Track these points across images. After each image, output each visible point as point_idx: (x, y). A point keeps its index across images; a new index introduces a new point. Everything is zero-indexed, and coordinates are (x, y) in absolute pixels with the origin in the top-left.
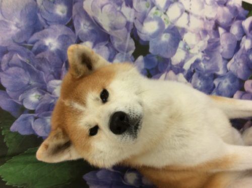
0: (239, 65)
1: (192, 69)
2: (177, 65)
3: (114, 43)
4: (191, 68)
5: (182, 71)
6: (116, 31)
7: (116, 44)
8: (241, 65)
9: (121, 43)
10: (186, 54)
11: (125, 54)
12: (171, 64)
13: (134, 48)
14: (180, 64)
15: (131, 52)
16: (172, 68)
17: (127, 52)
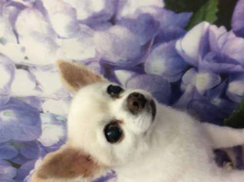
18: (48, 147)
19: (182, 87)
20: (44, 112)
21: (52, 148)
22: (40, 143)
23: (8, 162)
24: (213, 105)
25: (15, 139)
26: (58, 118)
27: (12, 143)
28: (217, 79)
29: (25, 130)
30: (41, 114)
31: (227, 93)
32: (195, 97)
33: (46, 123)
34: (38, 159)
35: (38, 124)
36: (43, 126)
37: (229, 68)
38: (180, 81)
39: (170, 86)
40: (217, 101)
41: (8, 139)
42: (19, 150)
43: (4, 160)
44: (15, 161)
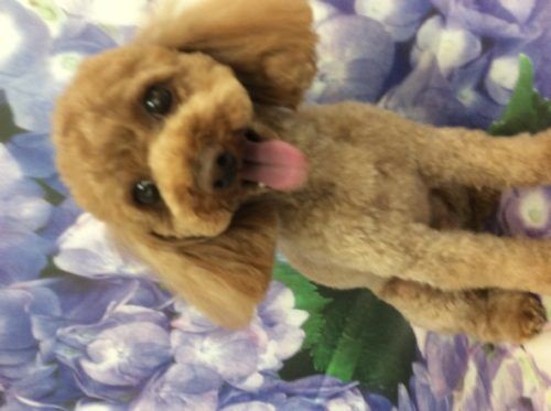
19: (415, 53)
24: (460, 104)
28: (475, 46)
31: (487, 82)
32: (433, 83)
37: (498, 28)
38: (412, 41)
39: (392, 50)
40: (468, 96)
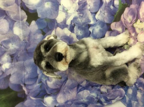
0: (104, 14)
1: (73, 24)
2: (61, 23)
3: (10, 16)
4: (71, 23)
5: (66, 26)
6: (9, 7)
7: (12, 16)
8: (106, 14)
9: (15, 15)
10: (66, 14)
11: (21, 22)
12: (57, 23)
13: (26, 16)
14: (63, 21)
15: (25, 19)
16: (58, 25)
17: (22, 20)
18: (59, 23)
20: (61, 5)
21: (60, 24)
22: (56, 20)
23: (41, 31)
25: (47, 17)
26: (65, 9)
27: (46, 19)
29: (53, 13)
30: (60, 6)
33: (60, 11)
34: (54, 30)
35: (58, 11)
36: (59, 12)
41: (45, 17)
42: (47, 24)
43: (40, 29)
44: (44, 31)
